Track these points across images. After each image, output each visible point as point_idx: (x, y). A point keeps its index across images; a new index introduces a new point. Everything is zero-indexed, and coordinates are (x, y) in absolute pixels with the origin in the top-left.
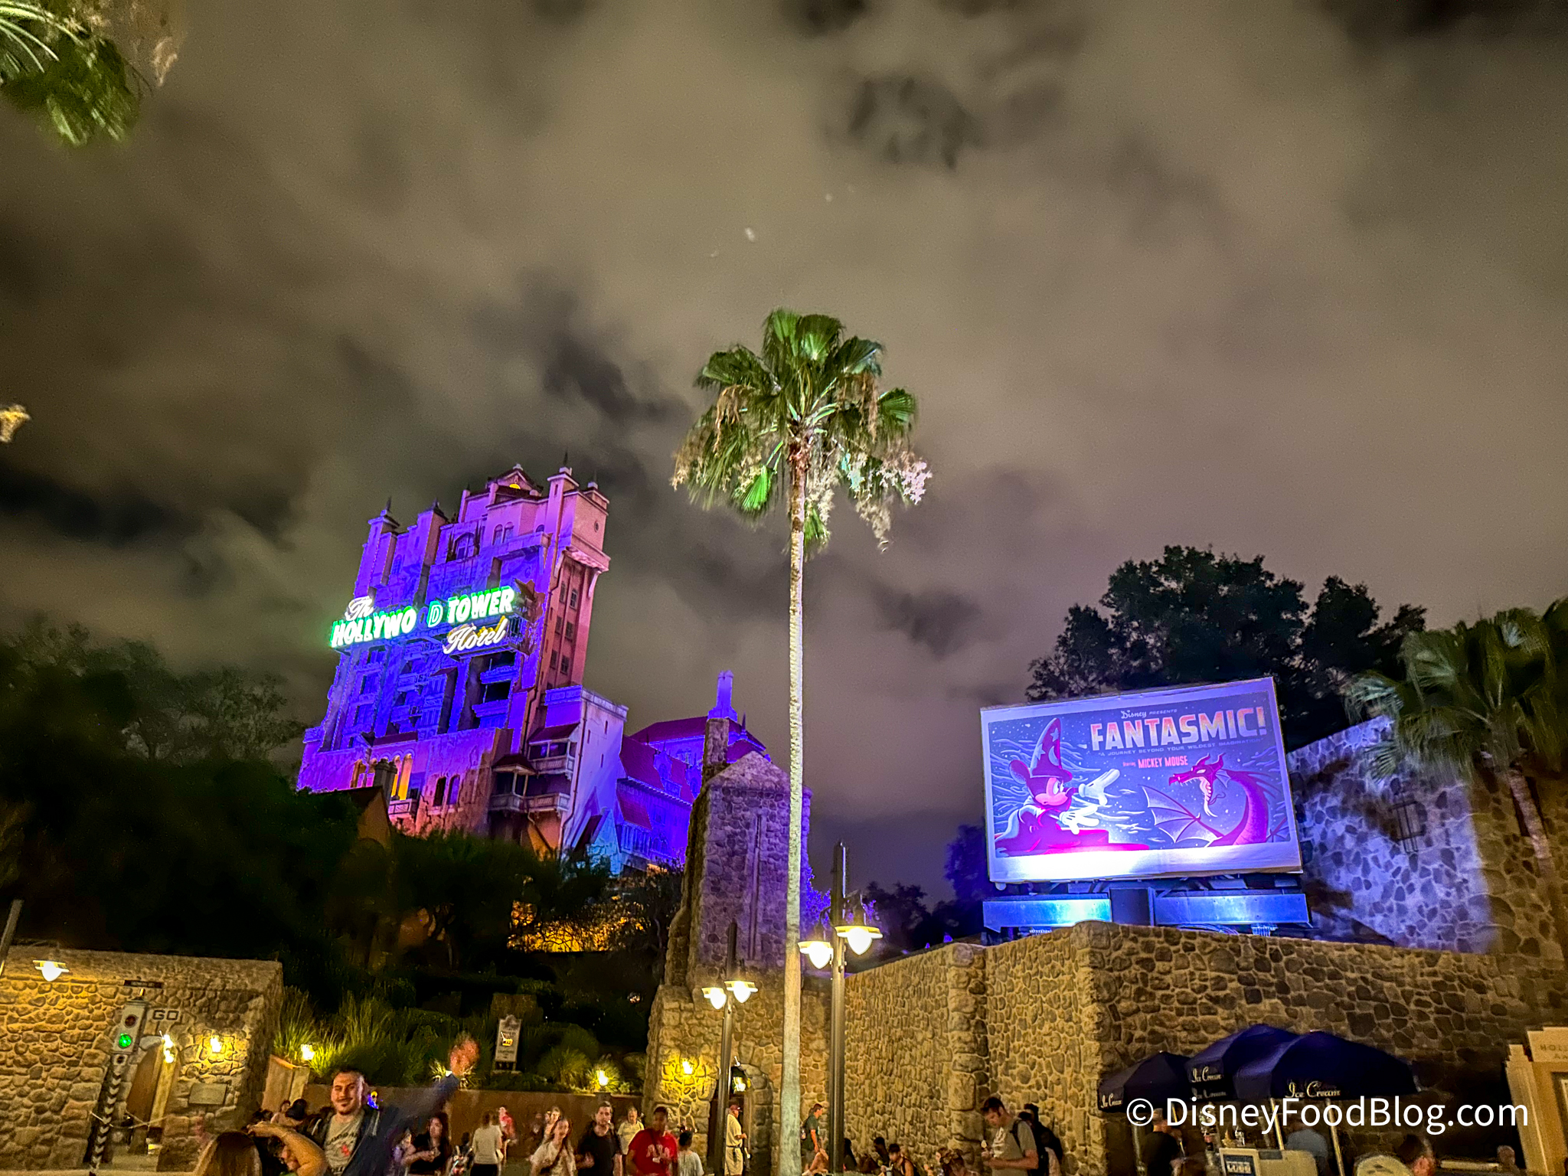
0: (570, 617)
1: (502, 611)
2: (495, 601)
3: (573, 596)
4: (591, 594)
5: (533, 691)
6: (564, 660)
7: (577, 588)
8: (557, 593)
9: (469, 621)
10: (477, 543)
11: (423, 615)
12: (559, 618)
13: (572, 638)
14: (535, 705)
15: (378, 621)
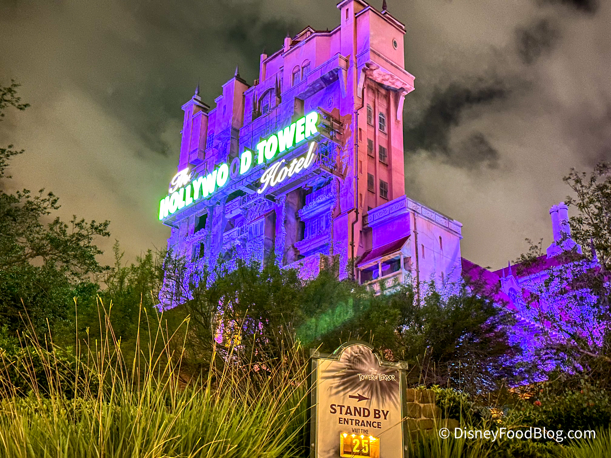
0: (381, 141)
1: (308, 135)
2: (300, 129)
3: (381, 120)
4: (400, 118)
5: (353, 213)
6: (382, 184)
7: (384, 112)
8: (363, 115)
9: (278, 157)
10: (278, 95)
11: (235, 167)
12: (370, 142)
13: (386, 162)
14: (358, 227)
15: (196, 184)
